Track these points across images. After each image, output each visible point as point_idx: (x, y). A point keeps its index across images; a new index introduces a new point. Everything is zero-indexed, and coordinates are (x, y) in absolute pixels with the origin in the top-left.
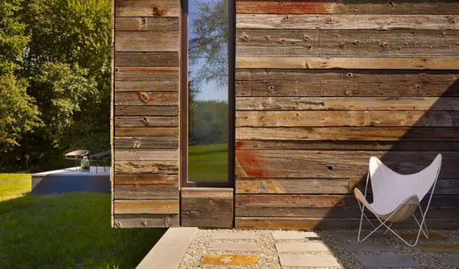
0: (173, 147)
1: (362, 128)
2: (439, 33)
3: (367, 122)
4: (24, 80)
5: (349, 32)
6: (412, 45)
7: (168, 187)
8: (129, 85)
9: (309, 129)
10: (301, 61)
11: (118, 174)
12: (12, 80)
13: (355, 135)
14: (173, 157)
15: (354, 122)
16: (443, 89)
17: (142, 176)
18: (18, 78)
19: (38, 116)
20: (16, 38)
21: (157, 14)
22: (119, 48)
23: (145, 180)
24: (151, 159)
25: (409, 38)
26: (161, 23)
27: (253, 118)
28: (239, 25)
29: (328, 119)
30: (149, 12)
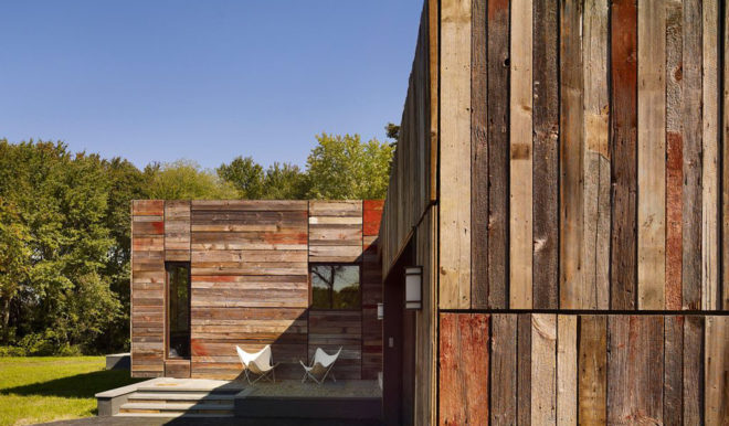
0: (162, 341)
1: (252, 334)
2: (291, 290)
3: (255, 331)
4: (107, 278)
5: (247, 291)
6: (277, 297)
7: (159, 360)
8: (139, 313)
9: (227, 334)
10: (224, 304)
11: (134, 354)
12: (97, 278)
13: (249, 337)
14: (162, 346)
15: (249, 331)
16: (297, 317)
17: (146, 355)
18: (102, 277)
19: (121, 309)
20: (101, 241)
21: (153, 281)
22: (135, 297)
23: (147, 356)
24: (150, 347)
25: (276, 293)
26: (156, 286)
27: (200, 329)
28: (193, 287)
29: (236, 329)
30: (149, 281)
